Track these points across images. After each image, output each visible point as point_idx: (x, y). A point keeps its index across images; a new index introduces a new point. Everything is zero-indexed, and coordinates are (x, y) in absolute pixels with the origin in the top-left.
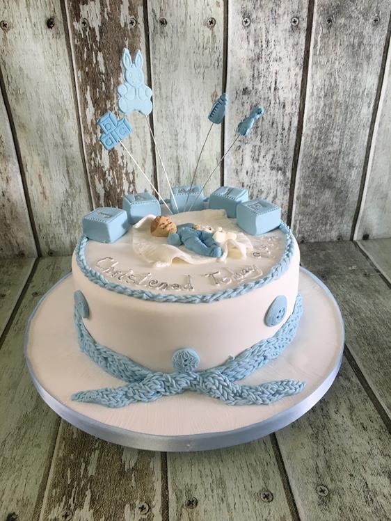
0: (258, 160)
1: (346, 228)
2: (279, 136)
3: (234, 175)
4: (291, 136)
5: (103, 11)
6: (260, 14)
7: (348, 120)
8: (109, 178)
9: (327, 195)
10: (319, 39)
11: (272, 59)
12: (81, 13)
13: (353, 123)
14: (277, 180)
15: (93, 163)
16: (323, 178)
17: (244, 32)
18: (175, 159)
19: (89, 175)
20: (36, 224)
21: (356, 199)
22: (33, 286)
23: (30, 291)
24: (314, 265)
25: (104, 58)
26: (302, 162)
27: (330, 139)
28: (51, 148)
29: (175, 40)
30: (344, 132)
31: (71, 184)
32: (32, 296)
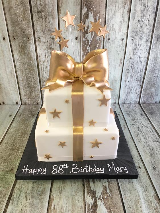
0: (132, 78)
3: (124, 82)
5: (92, 36)
6: (137, 37)
9: (153, 89)
10: (154, 44)
11: (139, 49)
12: (86, 36)
16: (152, 84)
17: (132, 42)
24: (148, 110)
25: (90, 48)
29: (112, 44)
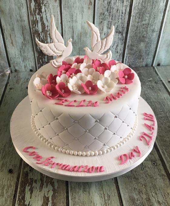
1: (150, 61)
2: (120, 16)
4: (126, 16)
7: (153, 9)
8: (42, 36)
13: (156, 10)
14: (119, 38)
15: (34, 29)
18: (71, 28)
19: (32, 34)
20: (9, 57)
21: (155, 47)
22: (9, 85)
23: (8, 88)
26: (131, 29)
27: (144, 18)
28: (15, 22)
30: (151, 14)
31: (24, 39)
32: (9, 90)
